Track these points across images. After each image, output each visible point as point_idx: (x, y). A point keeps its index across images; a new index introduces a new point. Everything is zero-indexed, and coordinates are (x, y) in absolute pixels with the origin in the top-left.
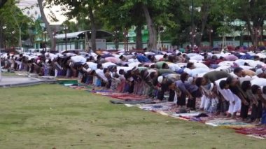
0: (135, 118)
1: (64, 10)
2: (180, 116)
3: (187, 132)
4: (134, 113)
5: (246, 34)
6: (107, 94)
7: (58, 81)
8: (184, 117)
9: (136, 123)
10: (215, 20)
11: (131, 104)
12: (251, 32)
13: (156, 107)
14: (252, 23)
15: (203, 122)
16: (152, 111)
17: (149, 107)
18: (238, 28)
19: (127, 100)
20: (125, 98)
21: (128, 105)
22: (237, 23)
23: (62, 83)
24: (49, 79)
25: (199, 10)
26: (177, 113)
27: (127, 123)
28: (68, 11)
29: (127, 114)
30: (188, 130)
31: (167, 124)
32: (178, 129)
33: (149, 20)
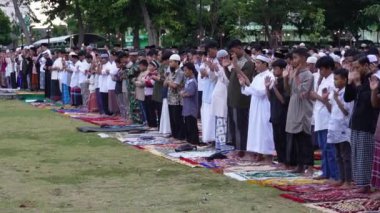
0: (106, 161)
1: (46, 7)
2: (182, 158)
3: (193, 195)
4: (108, 150)
5: (263, 39)
6: (79, 115)
7: (19, 95)
8: (188, 160)
9: (103, 174)
10: (226, 23)
11: (107, 132)
12: (269, 37)
13: (145, 139)
14: (270, 27)
15: (220, 171)
16: (138, 146)
17: (134, 140)
18: (253, 33)
19: (103, 126)
20: (101, 122)
21: (103, 135)
22: (251, 27)
23: (23, 98)
24: (7, 92)
25: (209, 9)
26: (177, 151)
27: (89, 173)
28: (50, 9)
29: (95, 153)
30: (194, 189)
31: (158, 175)
32: (177, 189)
33: (148, 21)
